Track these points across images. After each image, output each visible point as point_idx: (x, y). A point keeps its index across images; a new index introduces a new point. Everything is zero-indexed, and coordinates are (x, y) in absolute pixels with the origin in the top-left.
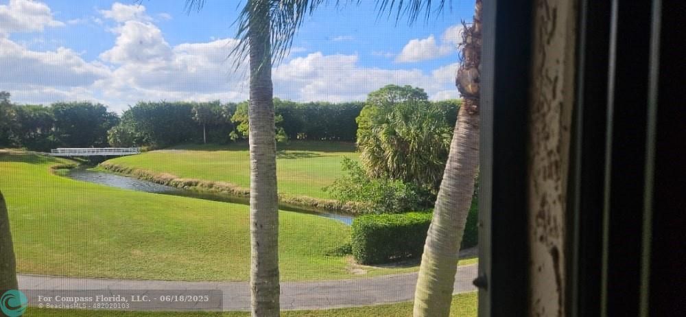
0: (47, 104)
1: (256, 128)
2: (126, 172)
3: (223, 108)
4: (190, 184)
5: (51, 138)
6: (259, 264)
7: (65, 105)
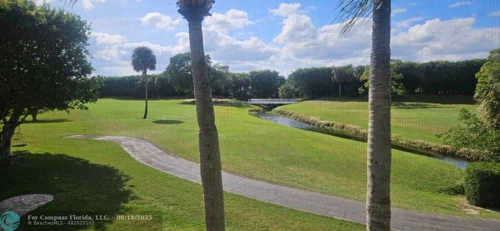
0: (247, 72)
1: (374, 85)
2: (289, 114)
3: (354, 70)
4: (328, 125)
5: (248, 93)
6: (373, 192)
7: (256, 72)
